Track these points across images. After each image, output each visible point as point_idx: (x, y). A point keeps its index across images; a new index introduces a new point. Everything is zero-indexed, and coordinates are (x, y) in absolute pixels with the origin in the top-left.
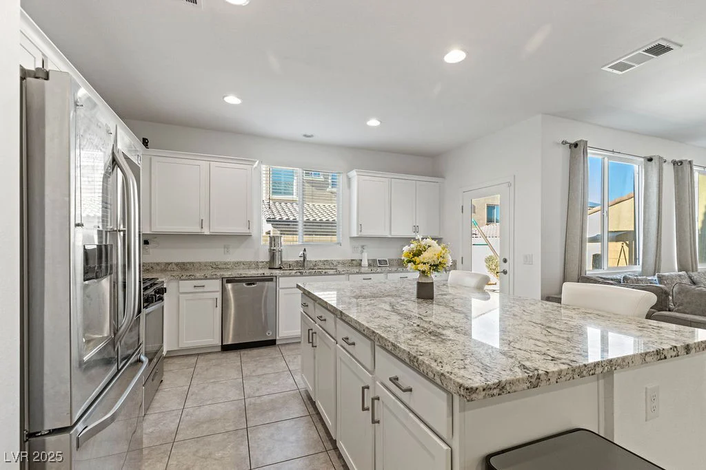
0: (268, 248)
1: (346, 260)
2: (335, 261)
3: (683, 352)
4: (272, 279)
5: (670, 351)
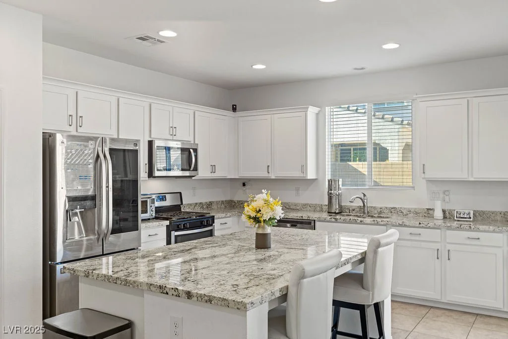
0: (327, 191)
1: (420, 209)
2: (405, 208)
3: (184, 295)
4: (310, 223)
5: (171, 290)
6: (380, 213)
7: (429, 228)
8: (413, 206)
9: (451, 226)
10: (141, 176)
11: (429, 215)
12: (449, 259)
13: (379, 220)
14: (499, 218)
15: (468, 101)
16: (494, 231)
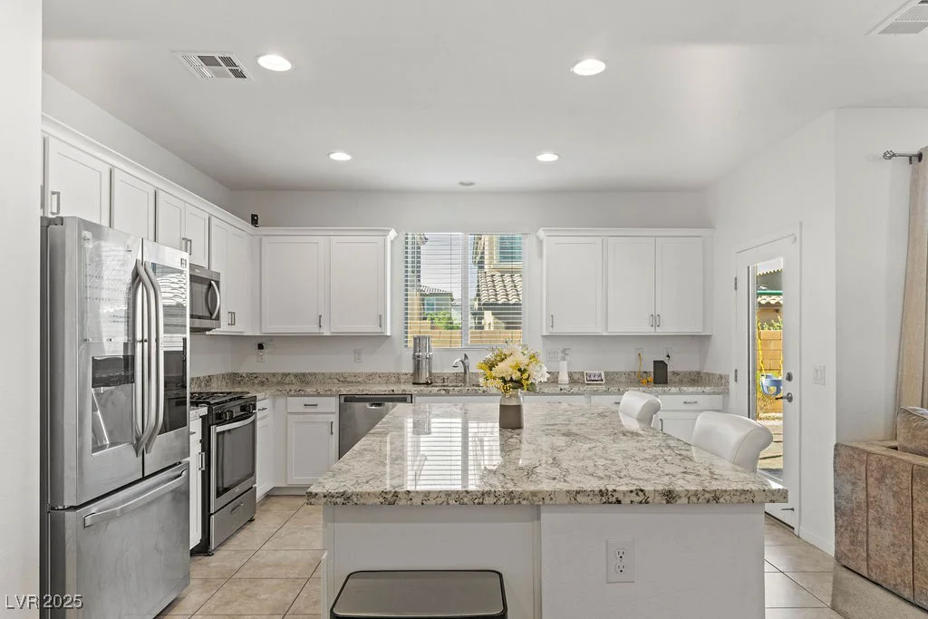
0: (412, 353)
3: (658, 498)
4: (404, 400)
5: (629, 494)
7: (573, 394)
9: (591, 390)
14: (623, 379)
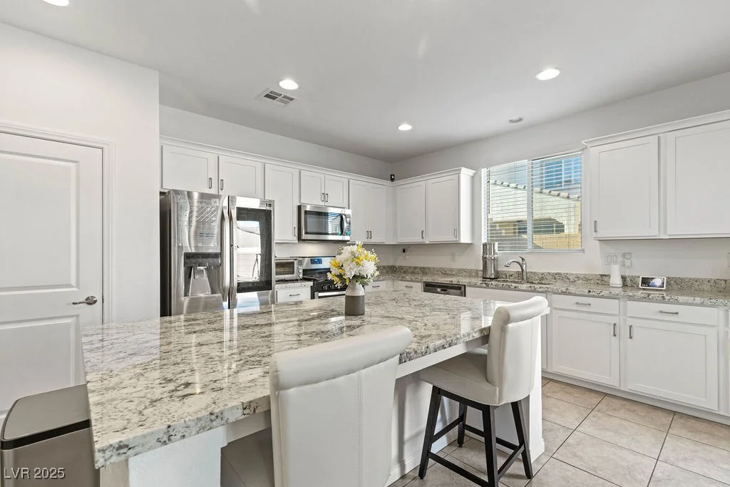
1: (592, 275)
2: (572, 274)
4: (460, 288)
6: (542, 279)
7: (603, 297)
8: (581, 271)
9: (634, 295)
10: (276, 238)
11: (603, 282)
12: (631, 338)
13: (537, 286)
14: (706, 287)
15: (659, 138)
16: (702, 305)
